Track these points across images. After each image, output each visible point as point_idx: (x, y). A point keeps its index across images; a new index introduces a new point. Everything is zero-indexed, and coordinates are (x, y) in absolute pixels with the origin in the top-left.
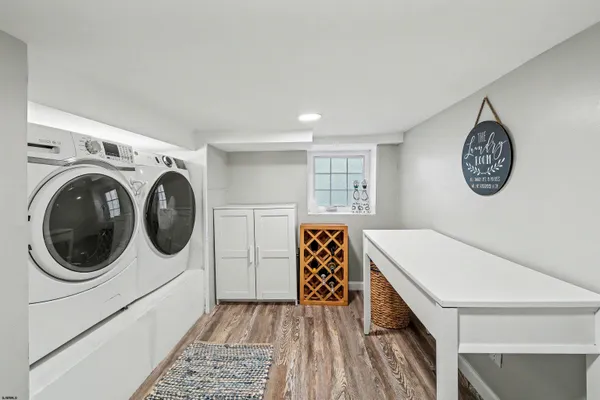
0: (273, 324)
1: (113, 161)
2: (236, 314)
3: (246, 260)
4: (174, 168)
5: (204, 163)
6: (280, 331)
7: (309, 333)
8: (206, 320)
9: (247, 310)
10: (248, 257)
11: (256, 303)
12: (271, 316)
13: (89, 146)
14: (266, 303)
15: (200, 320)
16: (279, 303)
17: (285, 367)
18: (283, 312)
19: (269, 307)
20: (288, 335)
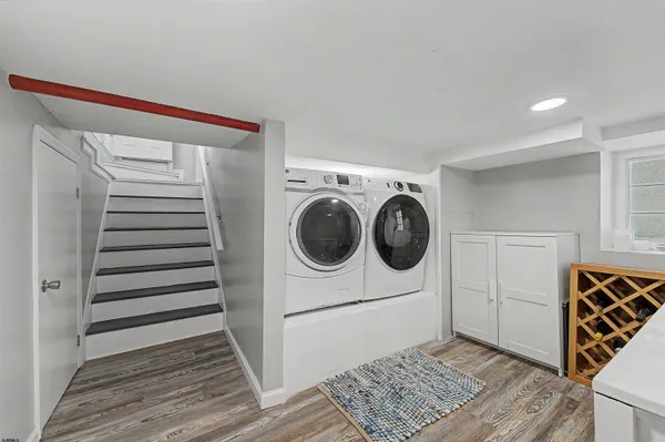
0: (507, 382)
1: (343, 188)
2: (468, 352)
3: (485, 295)
4: (406, 192)
5: (438, 185)
6: (513, 392)
7: (559, 415)
8: (435, 344)
9: (483, 354)
10: (488, 293)
11: (501, 352)
12: (510, 372)
13: (327, 179)
14: (513, 356)
15: (429, 343)
16: (534, 364)
17: (492, 429)
18: (532, 375)
19: (514, 362)
20: (523, 401)
